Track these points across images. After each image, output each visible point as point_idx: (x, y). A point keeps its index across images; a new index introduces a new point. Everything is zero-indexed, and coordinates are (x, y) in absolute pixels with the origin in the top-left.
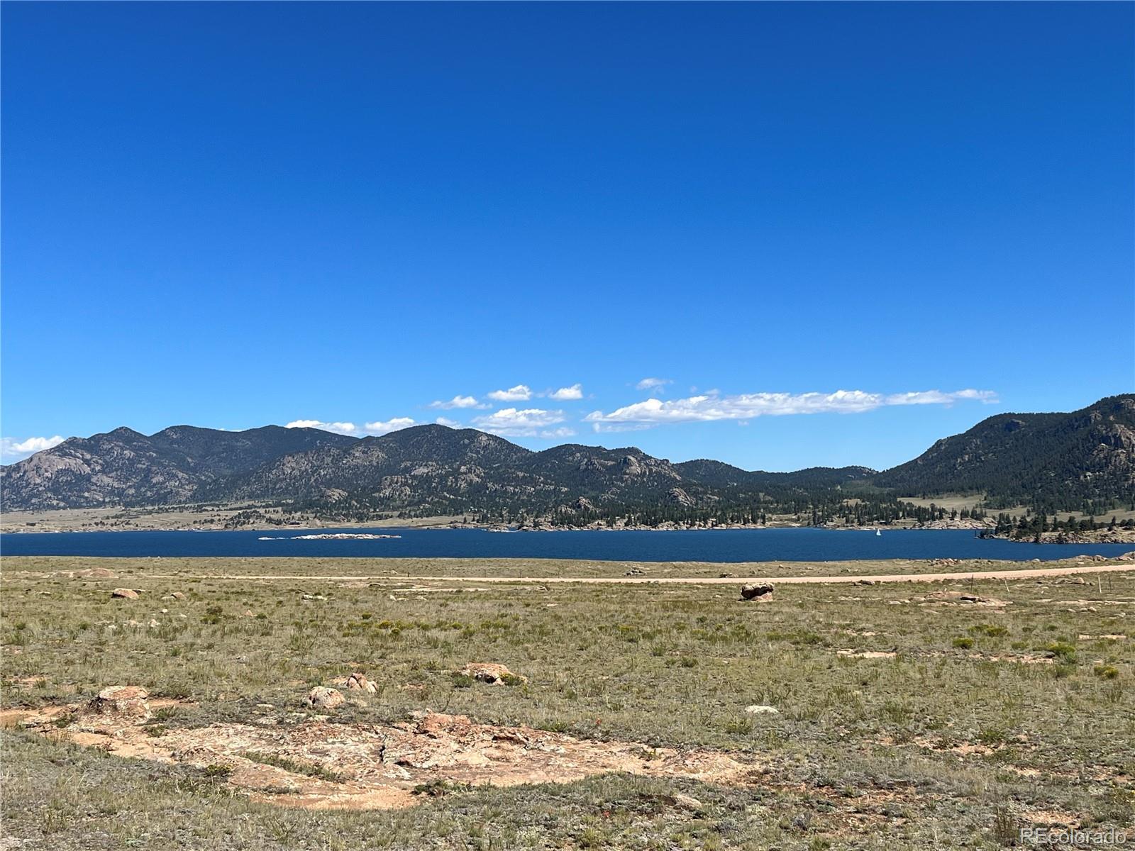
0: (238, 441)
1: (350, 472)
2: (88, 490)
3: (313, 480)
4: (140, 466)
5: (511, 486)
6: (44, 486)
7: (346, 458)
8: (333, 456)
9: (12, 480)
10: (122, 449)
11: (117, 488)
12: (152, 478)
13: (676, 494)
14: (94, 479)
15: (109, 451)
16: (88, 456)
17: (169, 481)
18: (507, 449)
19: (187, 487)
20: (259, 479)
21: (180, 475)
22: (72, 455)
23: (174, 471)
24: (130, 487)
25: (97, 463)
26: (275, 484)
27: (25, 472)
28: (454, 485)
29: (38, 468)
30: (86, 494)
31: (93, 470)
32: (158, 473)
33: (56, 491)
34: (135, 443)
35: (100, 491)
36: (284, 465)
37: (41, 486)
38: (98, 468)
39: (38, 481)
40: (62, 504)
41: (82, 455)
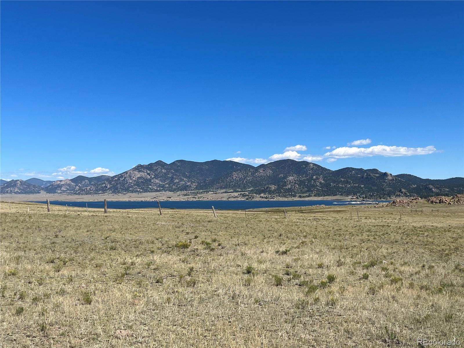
0: (203, 166)
1: (258, 179)
2: (151, 185)
3: (245, 182)
4: (168, 176)
5: (341, 184)
6: (133, 183)
7: (257, 173)
8: (252, 172)
9: (120, 181)
10: (161, 169)
11: (161, 184)
12: (174, 180)
13: (431, 188)
14: (152, 181)
15: (156, 170)
16: (149, 172)
17: (181, 181)
18: (321, 169)
19: (194, 184)
20: (223, 181)
21: (185, 179)
22: (142, 171)
23: (182, 178)
24: (166, 184)
25: (153, 174)
26: (230, 183)
27: (125, 178)
28: (314, 184)
29: (130, 176)
30: (150, 187)
31: (151, 177)
32: (176, 179)
33: (138, 185)
34: (165, 167)
35: (155, 186)
36: (233, 175)
37: (132, 183)
38: (153, 176)
39: (131, 181)
40: (141, 190)
41: (146, 171)
